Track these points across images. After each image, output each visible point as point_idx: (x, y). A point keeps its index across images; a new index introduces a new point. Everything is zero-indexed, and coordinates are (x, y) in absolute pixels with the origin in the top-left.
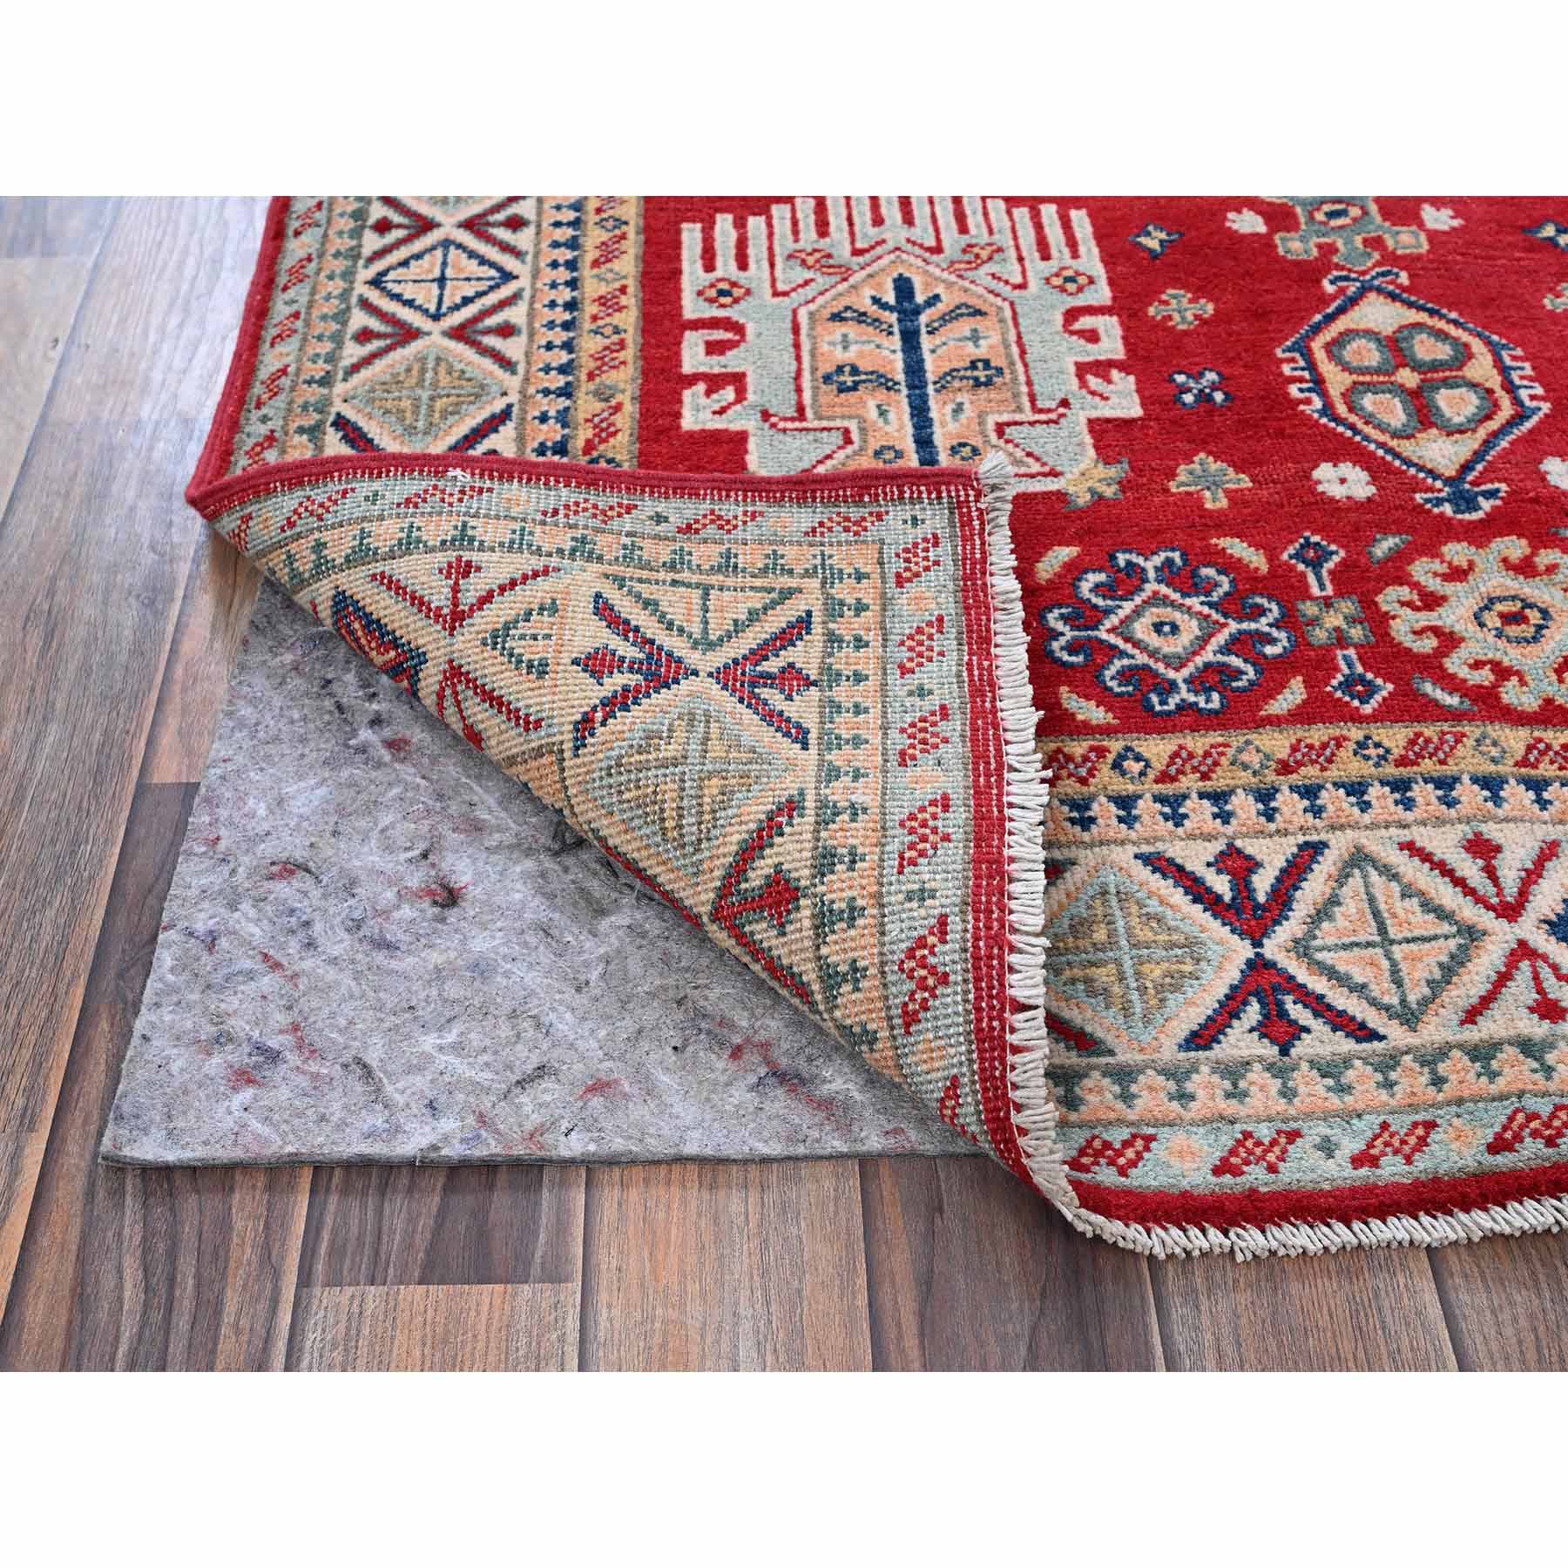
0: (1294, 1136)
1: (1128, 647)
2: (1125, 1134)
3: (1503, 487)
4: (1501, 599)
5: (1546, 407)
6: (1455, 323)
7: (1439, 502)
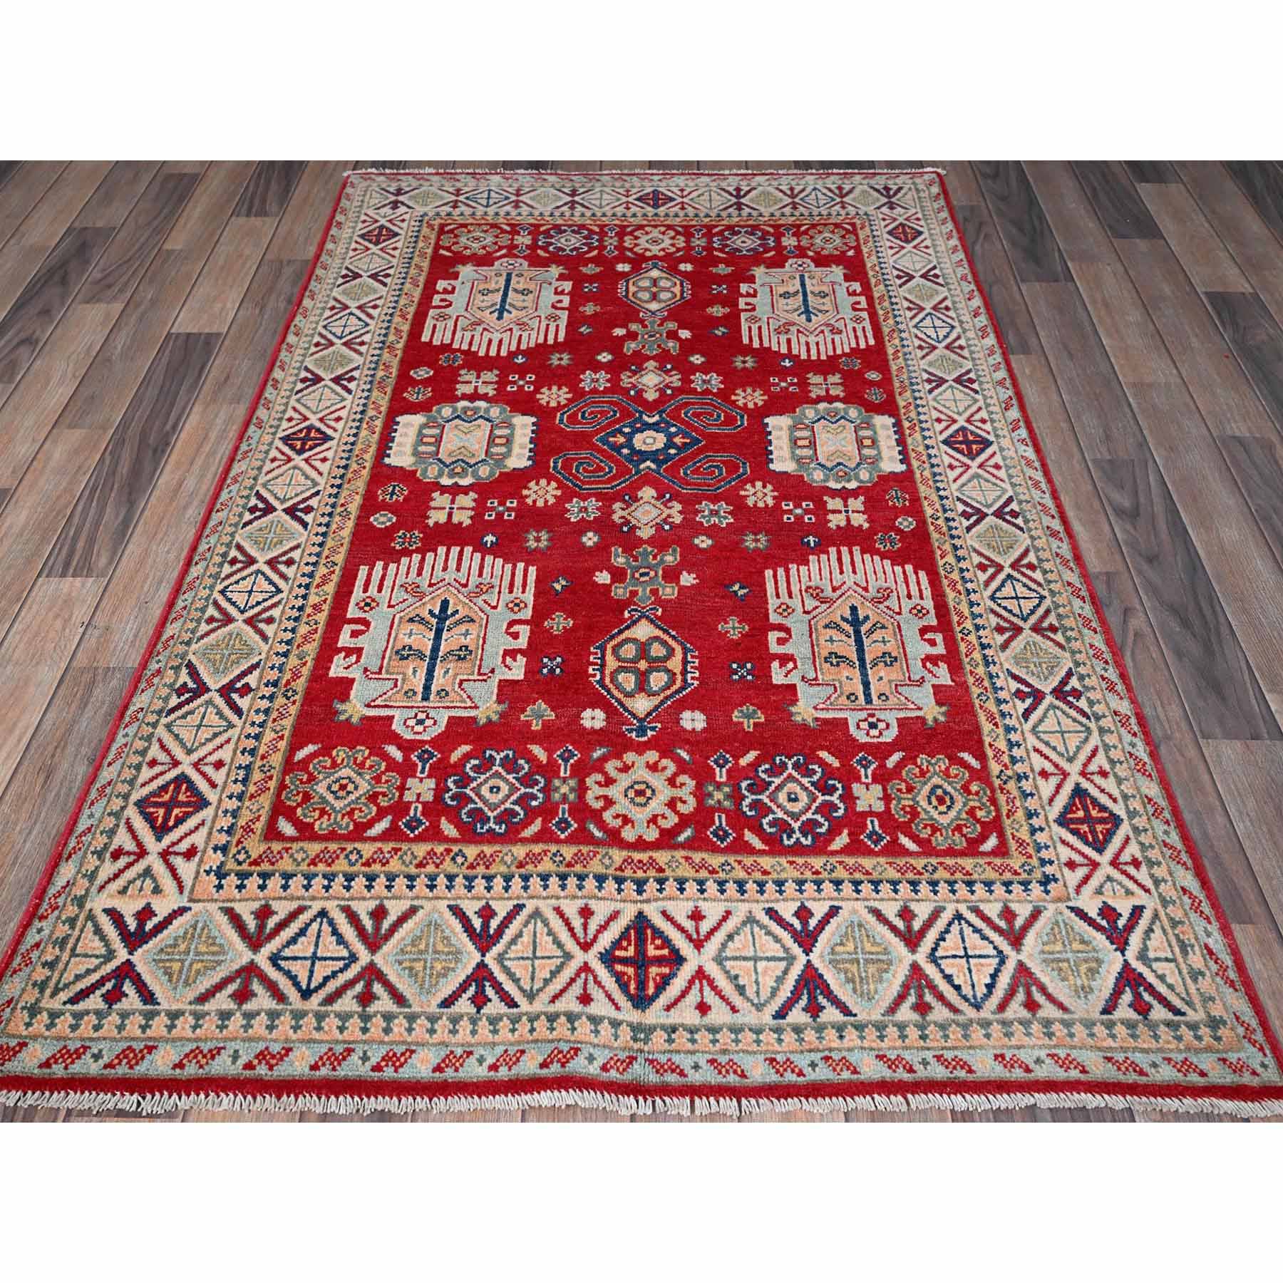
0: (470, 1053)
1: (477, 799)
2: (403, 1048)
3: (659, 725)
4: (638, 783)
5: (696, 683)
6: (673, 638)
7: (631, 731)
